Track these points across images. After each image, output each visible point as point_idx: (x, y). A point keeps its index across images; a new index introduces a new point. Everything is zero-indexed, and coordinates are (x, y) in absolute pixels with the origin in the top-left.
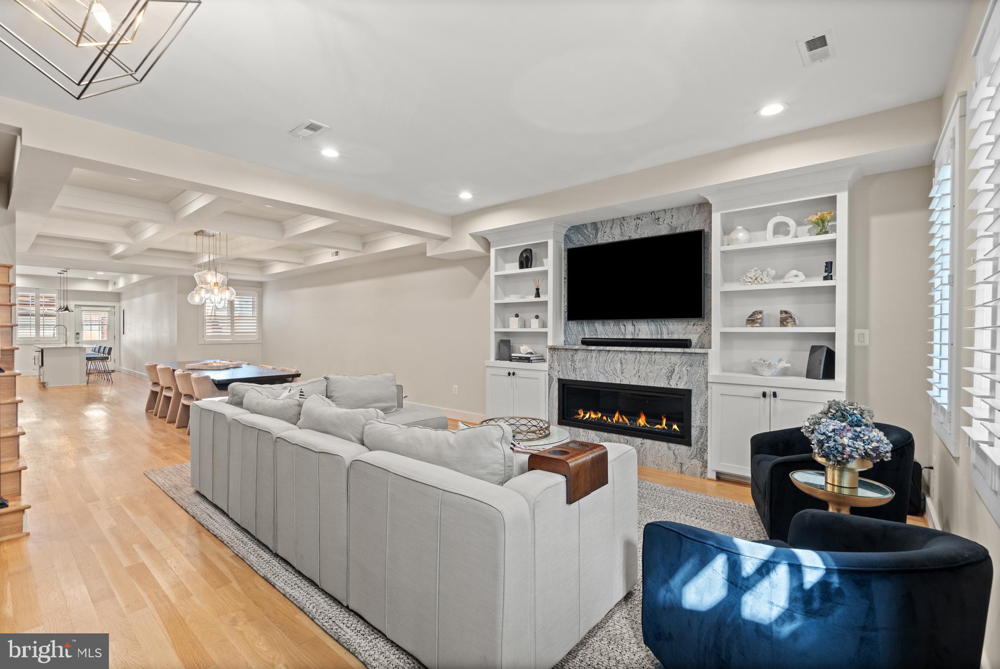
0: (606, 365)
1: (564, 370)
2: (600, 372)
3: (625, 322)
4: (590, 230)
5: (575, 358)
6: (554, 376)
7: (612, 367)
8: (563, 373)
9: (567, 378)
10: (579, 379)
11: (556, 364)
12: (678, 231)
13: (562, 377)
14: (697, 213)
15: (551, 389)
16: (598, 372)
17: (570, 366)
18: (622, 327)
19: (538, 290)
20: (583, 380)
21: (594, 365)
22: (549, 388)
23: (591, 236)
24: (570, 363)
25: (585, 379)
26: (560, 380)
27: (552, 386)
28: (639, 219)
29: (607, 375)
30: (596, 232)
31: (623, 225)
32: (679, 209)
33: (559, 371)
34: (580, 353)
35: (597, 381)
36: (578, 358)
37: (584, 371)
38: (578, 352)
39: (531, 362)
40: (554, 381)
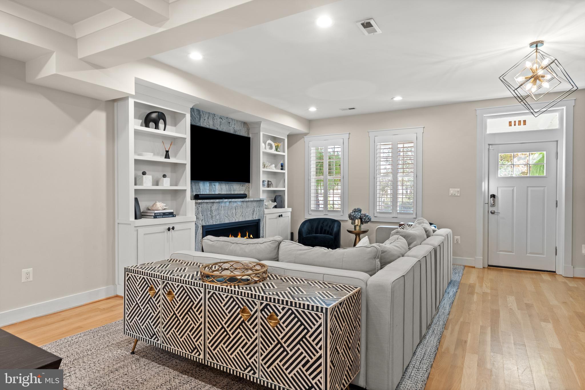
0: (228, 212)
1: (206, 218)
2: (226, 216)
3: (214, 183)
4: (196, 114)
5: (213, 209)
6: (199, 224)
7: (231, 213)
8: (205, 220)
9: (208, 224)
10: (214, 223)
11: (201, 215)
12: (237, 134)
13: (204, 224)
14: (243, 127)
15: (197, 235)
16: (225, 217)
17: (209, 215)
18: (214, 186)
19: (167, 152)
20: (217, 223)
21: (223, 212)
22: (196, 234)
23: (197, 119)
24: (209, 213)
25: (218, 223)
26: (203, 226)
27: (198, 232)
28: (222, 119)
29: (229, 218)
30: (200, 117)
31: (214, 119)
32: (237, 121)
33: (202, 220)
34: (215, 205)
35: (224, 222)
36: (214, 208)
37: (218, 217)
38: (214, 204)
39: (175, 216)
40: (199, 229)
